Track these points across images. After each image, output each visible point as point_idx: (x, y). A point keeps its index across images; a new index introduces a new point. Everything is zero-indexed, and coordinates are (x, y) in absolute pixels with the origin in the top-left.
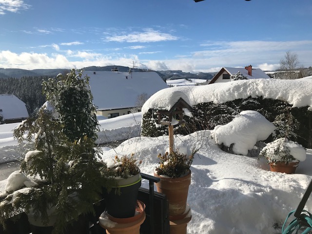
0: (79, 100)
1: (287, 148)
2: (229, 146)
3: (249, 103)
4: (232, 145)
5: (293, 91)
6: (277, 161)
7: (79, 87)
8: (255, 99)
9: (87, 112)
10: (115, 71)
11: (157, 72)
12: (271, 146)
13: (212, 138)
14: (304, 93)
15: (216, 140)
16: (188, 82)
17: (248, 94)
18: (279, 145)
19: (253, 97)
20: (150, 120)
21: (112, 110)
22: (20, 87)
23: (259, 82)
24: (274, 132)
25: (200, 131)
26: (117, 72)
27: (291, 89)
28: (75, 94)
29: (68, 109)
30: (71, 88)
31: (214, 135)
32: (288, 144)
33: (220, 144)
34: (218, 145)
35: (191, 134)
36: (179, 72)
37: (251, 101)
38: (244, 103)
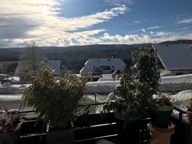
0: (150, 62)
7: (151, 55)
9: (154, 70)
10: (183, 43)
22: (124, 54)
26: (184, 44)
28: (148, 59)
29: (143, 67)
30: (146, 56)
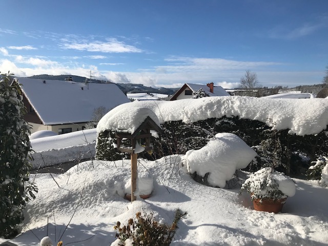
1: (275, 181)
2: (203, 176)
3: (223, 123)
4: (207, 175)
5: (273, 112)
6: (263, 197)
8: (230, 119)
11: (117, 85)
12: (255, 178)
13: (183, 165)
14: (284, 115)
15: (188, 168)
16: (149, 96)
17: (223, 113)
18: (265, 177)
19: (228, 116)
20: (107, 140)
21: (64, 124)
23: (234, 100)
24: (255, 160)
25: (168, 157)
27: (270, 110)
31: (186, 162)
32: (275, 175)
33: (192, 172)
34: (190, 174)
35: (158, 160)
36: (141, 86)
37: (226, 121)
38: (218, 123)
